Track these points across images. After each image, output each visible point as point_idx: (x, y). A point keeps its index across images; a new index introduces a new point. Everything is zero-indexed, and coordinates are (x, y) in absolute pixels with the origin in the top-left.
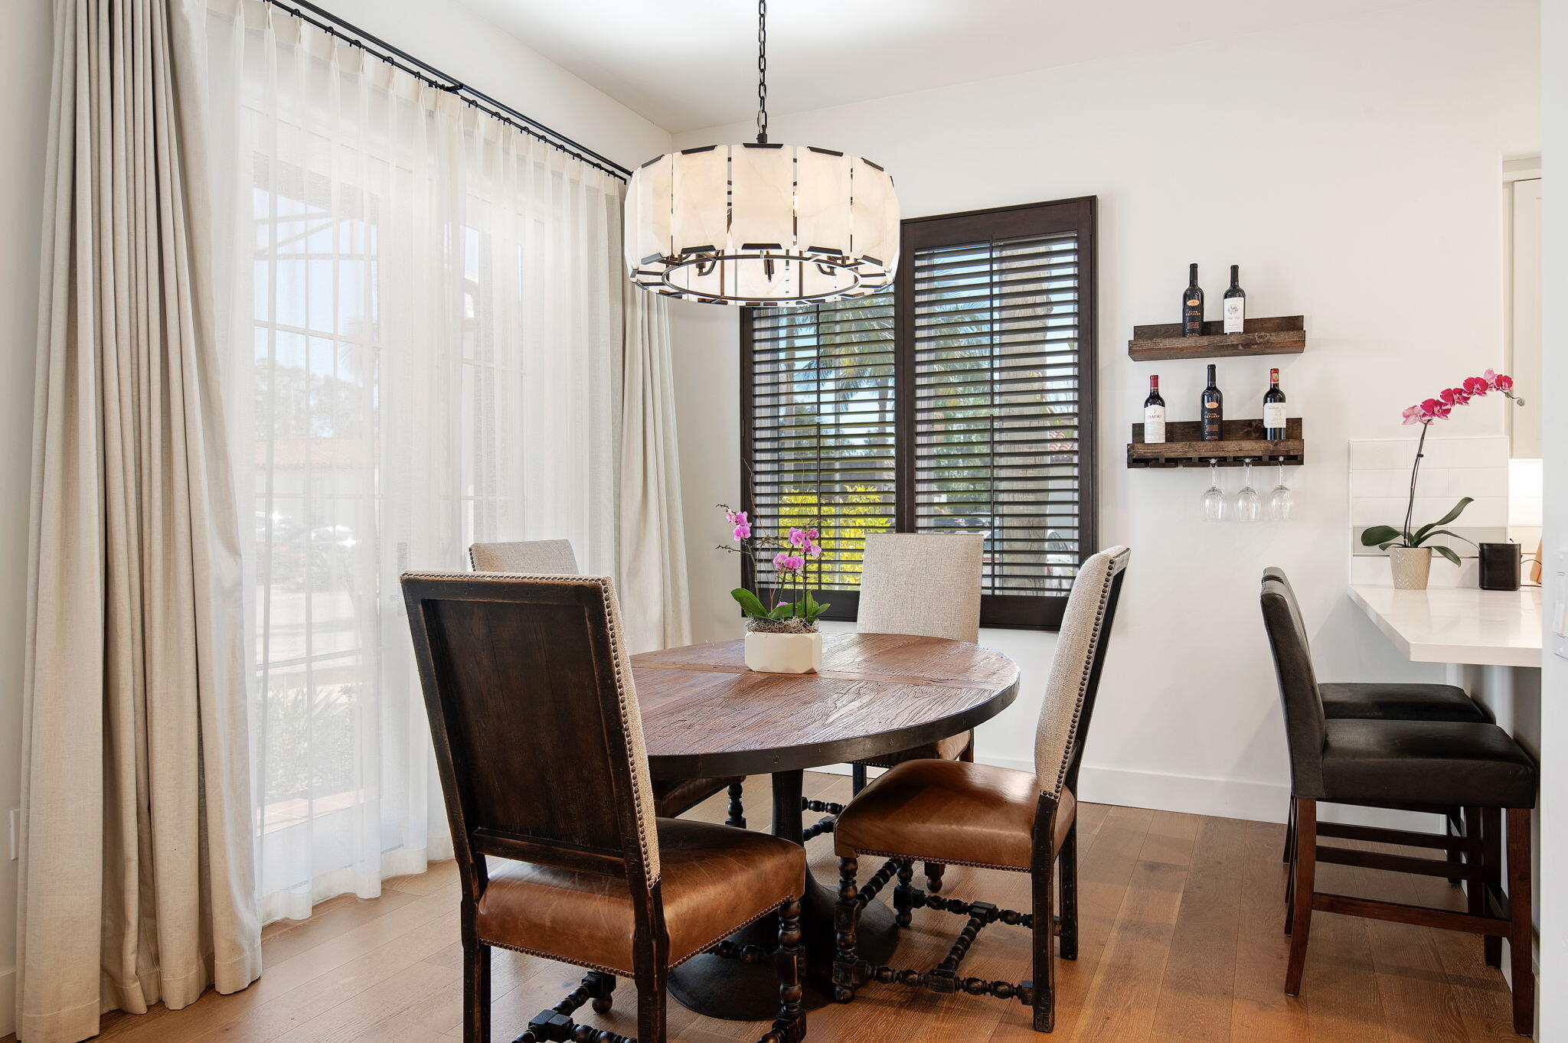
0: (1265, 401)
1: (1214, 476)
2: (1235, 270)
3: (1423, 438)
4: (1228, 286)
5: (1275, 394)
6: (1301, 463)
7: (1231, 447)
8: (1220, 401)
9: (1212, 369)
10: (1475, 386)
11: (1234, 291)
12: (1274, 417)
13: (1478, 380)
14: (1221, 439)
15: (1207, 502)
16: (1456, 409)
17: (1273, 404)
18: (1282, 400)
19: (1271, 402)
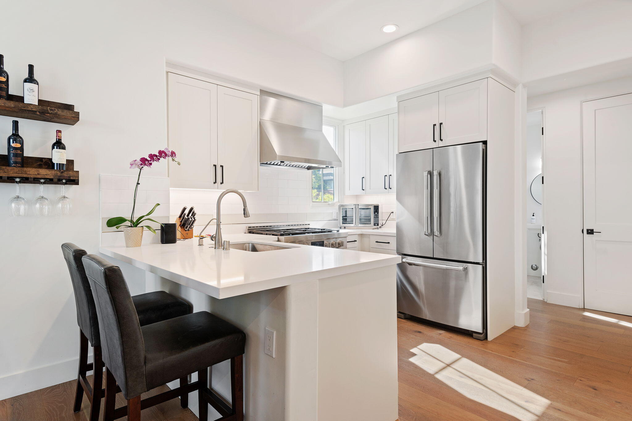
0: (53, 148)
1: (17, 189)
2: (31, 67)
3: (139, 175)
4: (27, 76)
5: (59, 144)
6: (77, 183)
7: (32, 172)
8: (22, 144)
9: (16, 124)
10: (162, 154)
11: (30, 79)
12: (59, 157)
13: (163, 152)
14: (23, 166)
15: (13, 205)
16: (154, 163)
17: (58, 150)
18: (64, 148)
19: (57, 148)
